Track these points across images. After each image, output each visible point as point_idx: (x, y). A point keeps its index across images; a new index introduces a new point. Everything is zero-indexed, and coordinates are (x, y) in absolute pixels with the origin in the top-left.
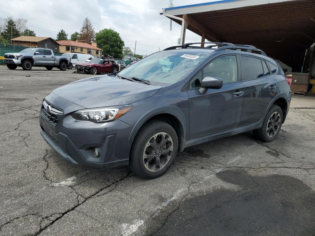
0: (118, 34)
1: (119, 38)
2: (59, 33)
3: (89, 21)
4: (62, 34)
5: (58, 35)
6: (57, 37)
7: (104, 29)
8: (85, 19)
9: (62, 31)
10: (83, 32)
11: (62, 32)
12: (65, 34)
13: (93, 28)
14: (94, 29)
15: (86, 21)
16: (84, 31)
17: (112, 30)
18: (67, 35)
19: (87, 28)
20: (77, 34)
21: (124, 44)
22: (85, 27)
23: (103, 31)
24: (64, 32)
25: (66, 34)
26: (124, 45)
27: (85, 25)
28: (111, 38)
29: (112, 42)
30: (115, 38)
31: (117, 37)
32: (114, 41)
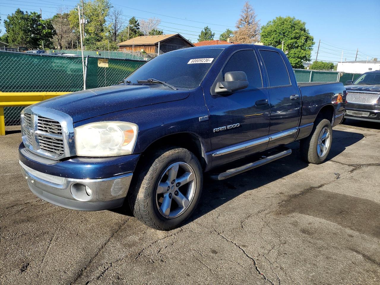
0: (304, 24)
1: (305, 30)
2: (202, 32)
3: (250, 7)
4: (206, 32)
5: (199, 36)
6: (198, 39)
7: (275, 19)
10: (238, 28)
11: (205, 30)
13: (256, 19)
15: (245, 8)
16: (240, 26)
18: (214, 34)
19: (247, 19)
20: (229, 32)
21: (314, 41)
22: (243, 19)
23: (274, 22)
24: (210, 30)
25: (212, 33)
26: (313, 44)
27: (244, 15)
28: (289, 32)
29: (292, 39)
30: (297, 31)
31: (301, 30)
32: (295, 38)
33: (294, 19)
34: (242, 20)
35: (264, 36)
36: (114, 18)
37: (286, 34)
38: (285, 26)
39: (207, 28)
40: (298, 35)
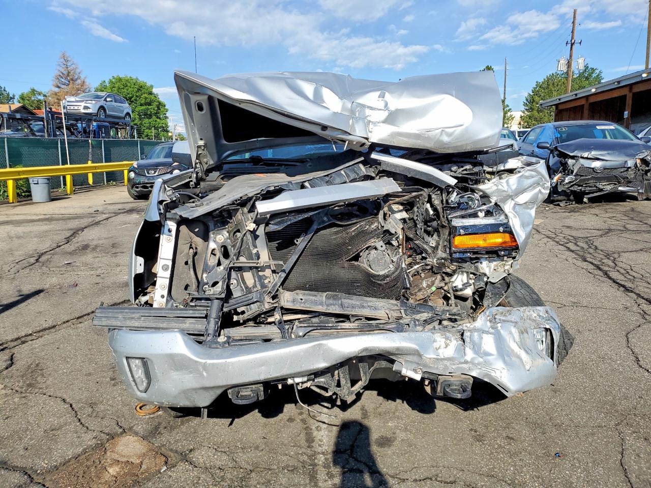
0: (152, 87)
1: (154, 95)
7: (112, 79)
10: (59, 87)
12: (8, 94)
13: (82, 77)
14: (86, 77)
18: (14, 96)
19: (68, 76)
20: (34, 92)
21: (167, 108)
22: (62, 75)
23: (111, 81)
24: (5, 90)
27: (63, 70)
28: (137, 96)
29: (141, 105)
30: (146, 95)
31: (150, 94)
32: (146, 104)
33: (137, 79)
34: (60, 76)
37: (133, 99)
38: (130, 89)
40: (148, 100)
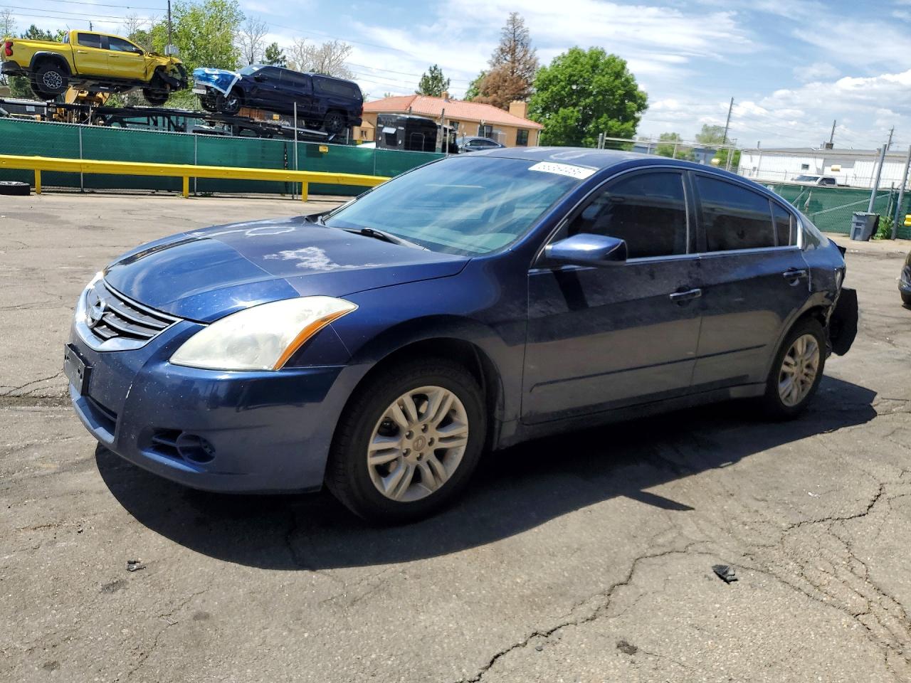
1: (626, 79)
2: (425, 76)
3: (520, 24)
4: (434, 78)
5: (419, 85)
7: (566, 52)
8: (508, 17)
9: (434, 69)
11: (432, 72)
13: (532, 50)
14: (535, 50)
15: (511, 27)
17: (600, 49)
19: (513, 51)
20: (483, 75)
21: (646, 103)
22: (505, 48)
23: (565, 57)
24: (441, 74)
25: (445, 80)
26: (643, 107)
31: (618, 75)
35: (543, 88)
36: (247, 41)
38: (579, 67)
39: (435, 68)
